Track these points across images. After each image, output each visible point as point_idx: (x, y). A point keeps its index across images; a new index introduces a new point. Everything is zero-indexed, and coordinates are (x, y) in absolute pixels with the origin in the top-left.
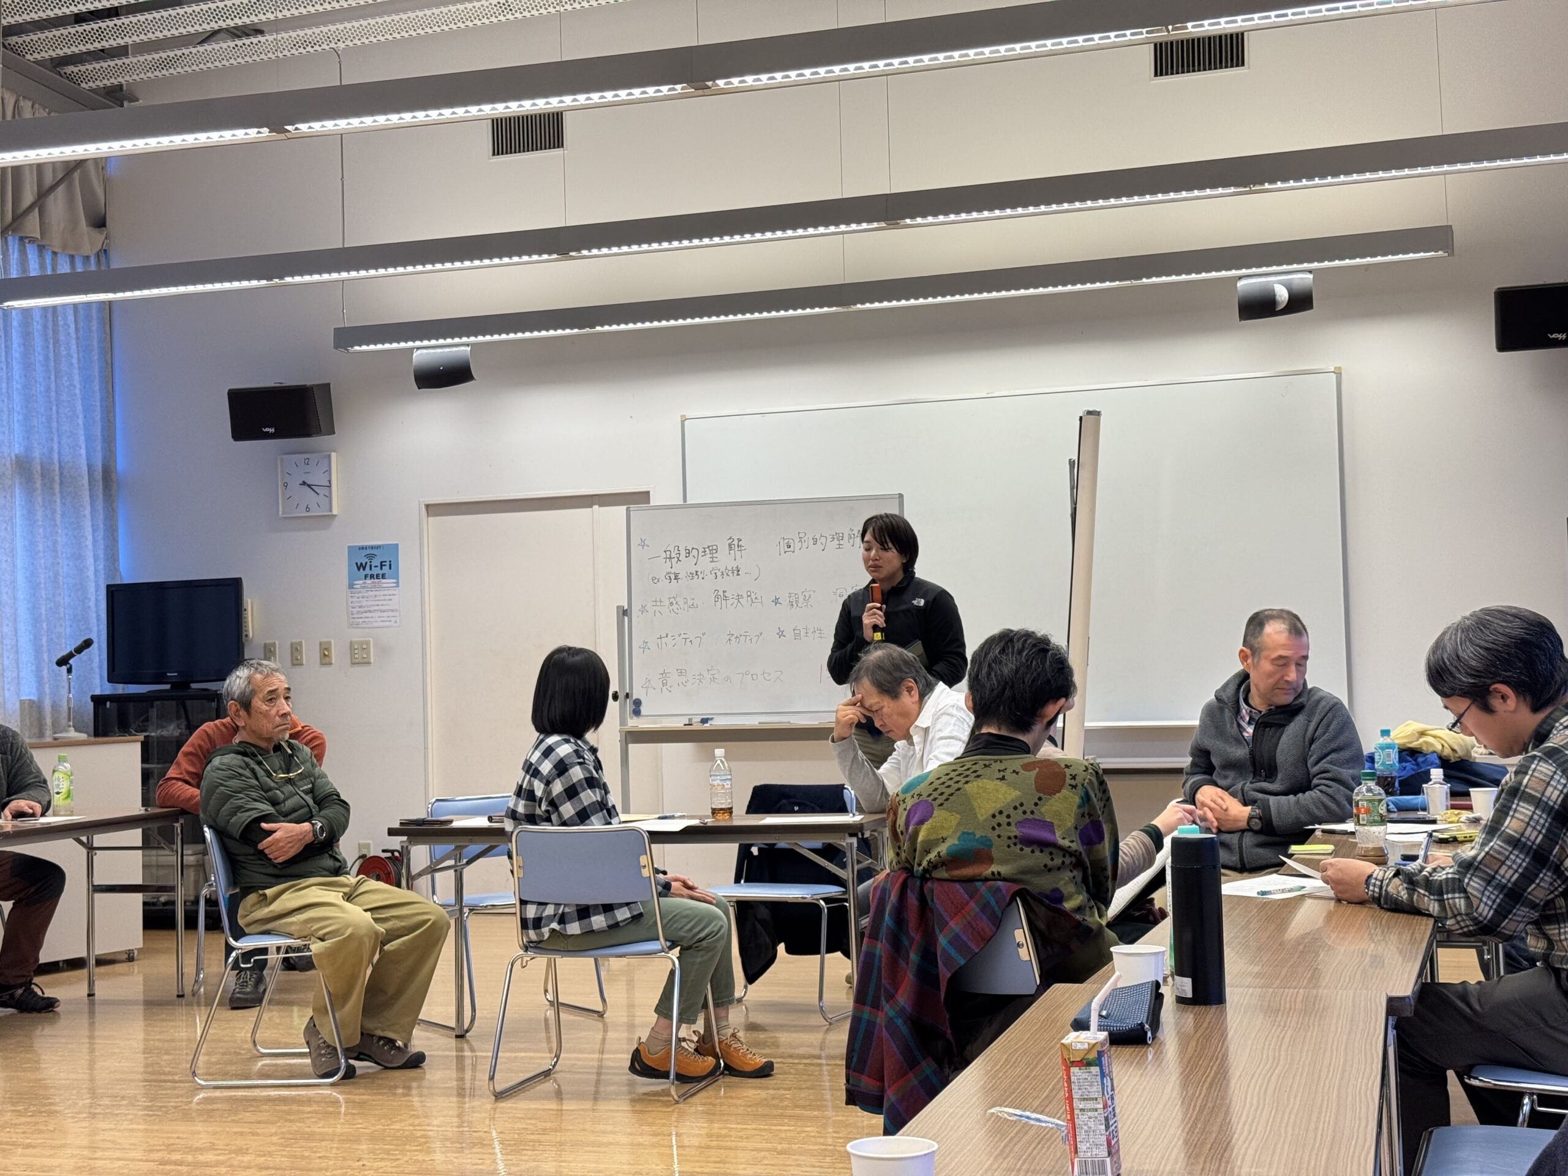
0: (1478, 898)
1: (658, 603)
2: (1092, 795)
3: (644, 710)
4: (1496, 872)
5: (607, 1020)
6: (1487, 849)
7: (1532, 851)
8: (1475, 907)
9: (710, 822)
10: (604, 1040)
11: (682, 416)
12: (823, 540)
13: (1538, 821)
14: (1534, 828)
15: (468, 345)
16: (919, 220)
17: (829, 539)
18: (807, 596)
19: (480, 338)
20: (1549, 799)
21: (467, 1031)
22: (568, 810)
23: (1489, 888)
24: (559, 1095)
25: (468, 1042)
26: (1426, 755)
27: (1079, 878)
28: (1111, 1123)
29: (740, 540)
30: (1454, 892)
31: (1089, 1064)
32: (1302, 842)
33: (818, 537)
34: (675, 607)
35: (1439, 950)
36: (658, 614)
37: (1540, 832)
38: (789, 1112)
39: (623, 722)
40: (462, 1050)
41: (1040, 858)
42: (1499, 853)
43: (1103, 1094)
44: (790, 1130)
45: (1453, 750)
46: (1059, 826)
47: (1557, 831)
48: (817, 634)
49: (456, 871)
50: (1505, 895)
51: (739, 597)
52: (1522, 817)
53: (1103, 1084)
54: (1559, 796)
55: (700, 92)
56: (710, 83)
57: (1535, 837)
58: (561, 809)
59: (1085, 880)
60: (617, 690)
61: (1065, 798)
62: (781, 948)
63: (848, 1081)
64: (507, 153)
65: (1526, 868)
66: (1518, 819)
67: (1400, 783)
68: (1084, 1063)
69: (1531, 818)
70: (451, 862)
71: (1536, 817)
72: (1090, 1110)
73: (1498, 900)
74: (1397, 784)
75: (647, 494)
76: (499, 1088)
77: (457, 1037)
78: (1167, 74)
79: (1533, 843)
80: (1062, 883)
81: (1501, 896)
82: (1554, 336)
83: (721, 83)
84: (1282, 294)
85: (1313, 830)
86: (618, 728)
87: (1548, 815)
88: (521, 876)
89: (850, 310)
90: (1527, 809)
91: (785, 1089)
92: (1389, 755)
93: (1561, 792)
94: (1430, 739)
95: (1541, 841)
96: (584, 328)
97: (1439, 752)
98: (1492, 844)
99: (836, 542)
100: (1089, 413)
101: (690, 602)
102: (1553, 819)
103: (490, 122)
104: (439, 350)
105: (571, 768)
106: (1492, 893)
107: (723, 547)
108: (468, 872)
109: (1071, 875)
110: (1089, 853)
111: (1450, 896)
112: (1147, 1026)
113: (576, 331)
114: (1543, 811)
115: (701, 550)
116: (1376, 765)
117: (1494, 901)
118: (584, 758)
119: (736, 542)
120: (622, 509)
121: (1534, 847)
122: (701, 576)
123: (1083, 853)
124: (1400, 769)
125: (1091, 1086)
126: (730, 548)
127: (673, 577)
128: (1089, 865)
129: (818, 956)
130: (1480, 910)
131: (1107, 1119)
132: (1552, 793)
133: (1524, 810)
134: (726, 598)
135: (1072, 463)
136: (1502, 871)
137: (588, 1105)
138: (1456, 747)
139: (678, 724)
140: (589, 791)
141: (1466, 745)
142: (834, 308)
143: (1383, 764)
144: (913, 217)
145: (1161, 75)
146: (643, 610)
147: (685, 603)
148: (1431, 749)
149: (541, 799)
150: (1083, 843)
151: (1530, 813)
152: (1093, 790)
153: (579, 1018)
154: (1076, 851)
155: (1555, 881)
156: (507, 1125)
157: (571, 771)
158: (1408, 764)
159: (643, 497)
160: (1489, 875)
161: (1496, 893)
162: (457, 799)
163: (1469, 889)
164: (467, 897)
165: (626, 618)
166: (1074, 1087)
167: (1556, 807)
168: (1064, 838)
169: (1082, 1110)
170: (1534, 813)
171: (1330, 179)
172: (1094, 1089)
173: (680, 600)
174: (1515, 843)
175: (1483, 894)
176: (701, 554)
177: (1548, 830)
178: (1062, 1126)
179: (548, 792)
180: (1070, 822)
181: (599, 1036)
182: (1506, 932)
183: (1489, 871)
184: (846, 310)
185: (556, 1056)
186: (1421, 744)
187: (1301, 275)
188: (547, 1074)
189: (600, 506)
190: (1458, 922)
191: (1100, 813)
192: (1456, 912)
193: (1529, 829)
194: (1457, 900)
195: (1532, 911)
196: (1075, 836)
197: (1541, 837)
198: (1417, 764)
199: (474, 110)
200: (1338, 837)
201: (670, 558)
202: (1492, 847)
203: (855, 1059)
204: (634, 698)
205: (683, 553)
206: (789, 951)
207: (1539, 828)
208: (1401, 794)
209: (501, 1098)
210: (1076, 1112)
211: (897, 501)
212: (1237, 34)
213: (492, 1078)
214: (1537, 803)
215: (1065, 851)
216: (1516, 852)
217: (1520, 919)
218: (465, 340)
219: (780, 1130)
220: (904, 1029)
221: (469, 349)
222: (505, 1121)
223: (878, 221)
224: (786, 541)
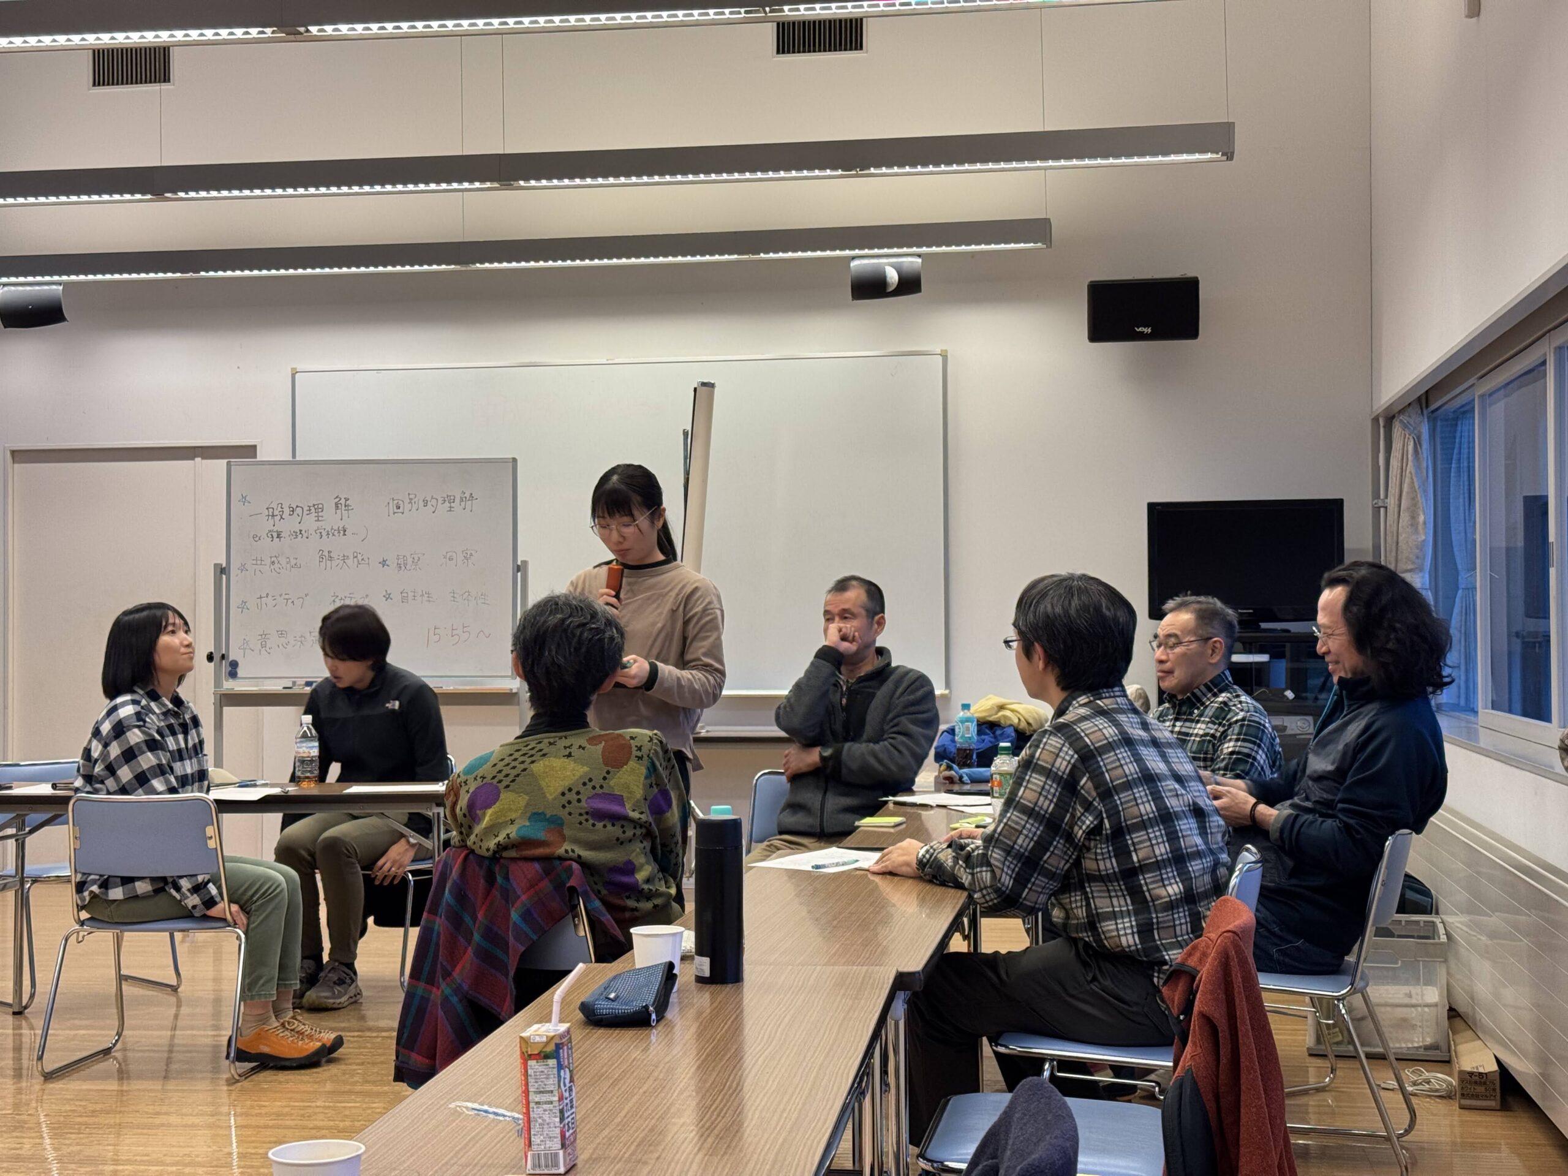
0: (999, 868)
1: (259, 562)
2: (658, 764)
3: (241, 672)
4: (1015, 843)
5: (181, 995)
6: (1005, 820)
7: (1045, 820)
8: (998, 877)
9: (292, 790)
10: (176, 1016)
11: (292, 369)
12: (434, 502)
13: (1049, 791)
14: (1046, 798)
15: (60, 284)
16: (533, 183)
17: (440, 501)
18: (416, 559)
19: (73, 278)
20: (1058, 769)
21: (26, 1007)
22: (125, 774)
23: (1009, 858)
24: (123, 1074)
25: (26, 1018)
26: (1004, 728)
27: (648, 848)
28: (566, 1115)
29: (347, 500)
30: (982, 866)
31: (547, 1057)
32: (872, 815)
33: (429, 498)
34: (277, 565)
35: (982, 919)
36: (258, 572)
37: (1051, 801)
38: (358, 1088)
39: (218, 683)
40: (20, 1027)
41: (612, 831)
42: (1017, 823)
43: (559, 1086)
44: (355, 1107)
45: (1029, 724)
46: (628, 798)
47: (1067, 800)
48: (425, 598)
49: (17, 840)
50: (1023, 864)
51: (345, 558)
52: (1034, 788)
53: (559, 1076)
54: (1067, 766)
55: (292, 37)
56: (302, 29)
57: (1047, 806)
58: (119, 772)
59: (653, 851)
60: (213, 651)
61: (633, 770)
62: (371, 920)
63: (397, 1057)
64: (108, 84)
65: (1040, 836)
66: (1031, 789)
67: (978, 755)
68: (543, 1056)
69: (1043, 788)
70: (11, 831)
71: (1047, 787)
72: (546, 1103)
73: (1017, 869)
74: (974, 757)
75: (254, 448)
76: (49, 1068)
77: (14, 1013)
78: (789, 52)
79: (1046, 812)
80: (634, 854)
81: (1019, 865)
82: (1140, 329)
83: (314, 29)
84: (893, 276)
85: (886, 802)
86: (213, 690)
87: (1058, 785)
88: (78, 847)
89: (469, 268)
90: (1039, 780)
91: (358, 1064)
92: (968, 729)
93: (1069, 762)
94: (1008, 713)
95: (1053, 809)
96: (187, 272)
97: (1016, 725)
98: (1009, 815)
99: (447, 504)
100: (704, 384)
101: (293, 562)
102: (1063, 788)
103: (91, 52)
104: (28, 288)
105: (129, 730)
106: (1011, 863)
107: (329, 507)
108: (29, 841)
109: (642, 846)
110: (658, 822)
111: (978, 869)
112: (651, 1008)
113: (178, 275)
114: (1053, 781)
115: (306, 508)
116: (956, 738)
117: (1013, 870)
118: (145, 721)
119: (343, 501)
120: (223, 462)
121: (1047, 816)
122: (305, 535)
123: (653, 825)
124: (978, 741)
125: (547, 1078)
126: (337, 507)
127: (275, 535)
128: (657, 834)
129: (401, 930)
130: (1003, 880)
131: (562, 1112)
132: (1061, 763)
133: (1036, 781)
134: (331, 558)
135: (685, 434)
136: (1020, 841)
137: (157, 1085)
138: (1031, 721)
139: (275, 687)
140: (149, 754)
141: (1040, 720)
142: (453, 267)
143: (963, 737)
144: (527, 179)
145: (783, 52)
146: (243, 568)
147: (288, 563)
148: (1009, 723)
149: (96, 761)
150: (652, 813)
151: (1041, 784)
152: (659, 760)
153: (151, 993)
154: (646, 822)
155: (1068, 849)
156: (54, 1106)
157: (128, 734)
158: (986, 737)
159: (250, 451)
160: (1008, 845)
161: (1015, 862)
162: (22, 763)
163: (993, 861)
164: (30, 868)
165: (224, 576)
166: (531, 1080)
167: (1065, 776)
168: (634, 810)
169: (538, 1103)
170: (1045, 783)
171: (943, 168)
172: (551, 1081)
173: (283, 561)
174: (1030, 812)
175: (1004, 864)
176: (305, 512)
177: (1059, 799)
178: (518, 1119)
179: (104, 755)
180: (639, 793)
181: (173, 1010)
182: (1028, 903)
183: (1008, 842)
184: (464, 269)
185: (117, 1034)
186: (999, 718)
187: (910, 259)
188: (107, 1052)
189: (203, 458)
190: (984, 896)
191: (666, 781)
192: (982, 886)
193: (1042, 799)
194: (984, 874)
195: (1051, 882)
196: (646, 809)
197: (1052, 806)
198: (995, 737)
199: (76, 39)
200: (909, 810)
201: (273, 516)
202: (1010, 818)
203: (405, 1035)
204: (230, 659)
205: (287, 511)
206: (377, 922)
207: (1050, 797)
208: (979, 766)
209: (51, 1078)
210: (532, 1105)
211: (511, 465)
212: (856, 20)
213: (40, 1058)
214: (1048, 773)
215: (635, 823)
216: (1031, 821)
217: (1040, 890)
218: (56, 278)
219: (344, 1107)
220: (459, 1008)
221: (61, 288)
222: (52, 1103)
223: (491, 180)
224: (396, 502)
